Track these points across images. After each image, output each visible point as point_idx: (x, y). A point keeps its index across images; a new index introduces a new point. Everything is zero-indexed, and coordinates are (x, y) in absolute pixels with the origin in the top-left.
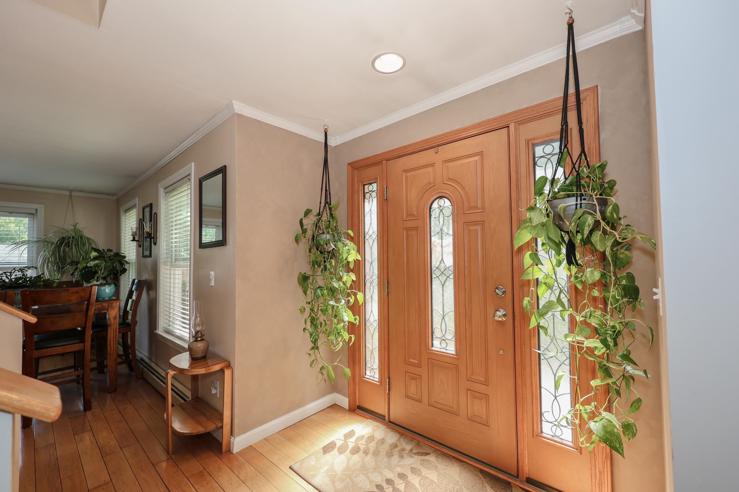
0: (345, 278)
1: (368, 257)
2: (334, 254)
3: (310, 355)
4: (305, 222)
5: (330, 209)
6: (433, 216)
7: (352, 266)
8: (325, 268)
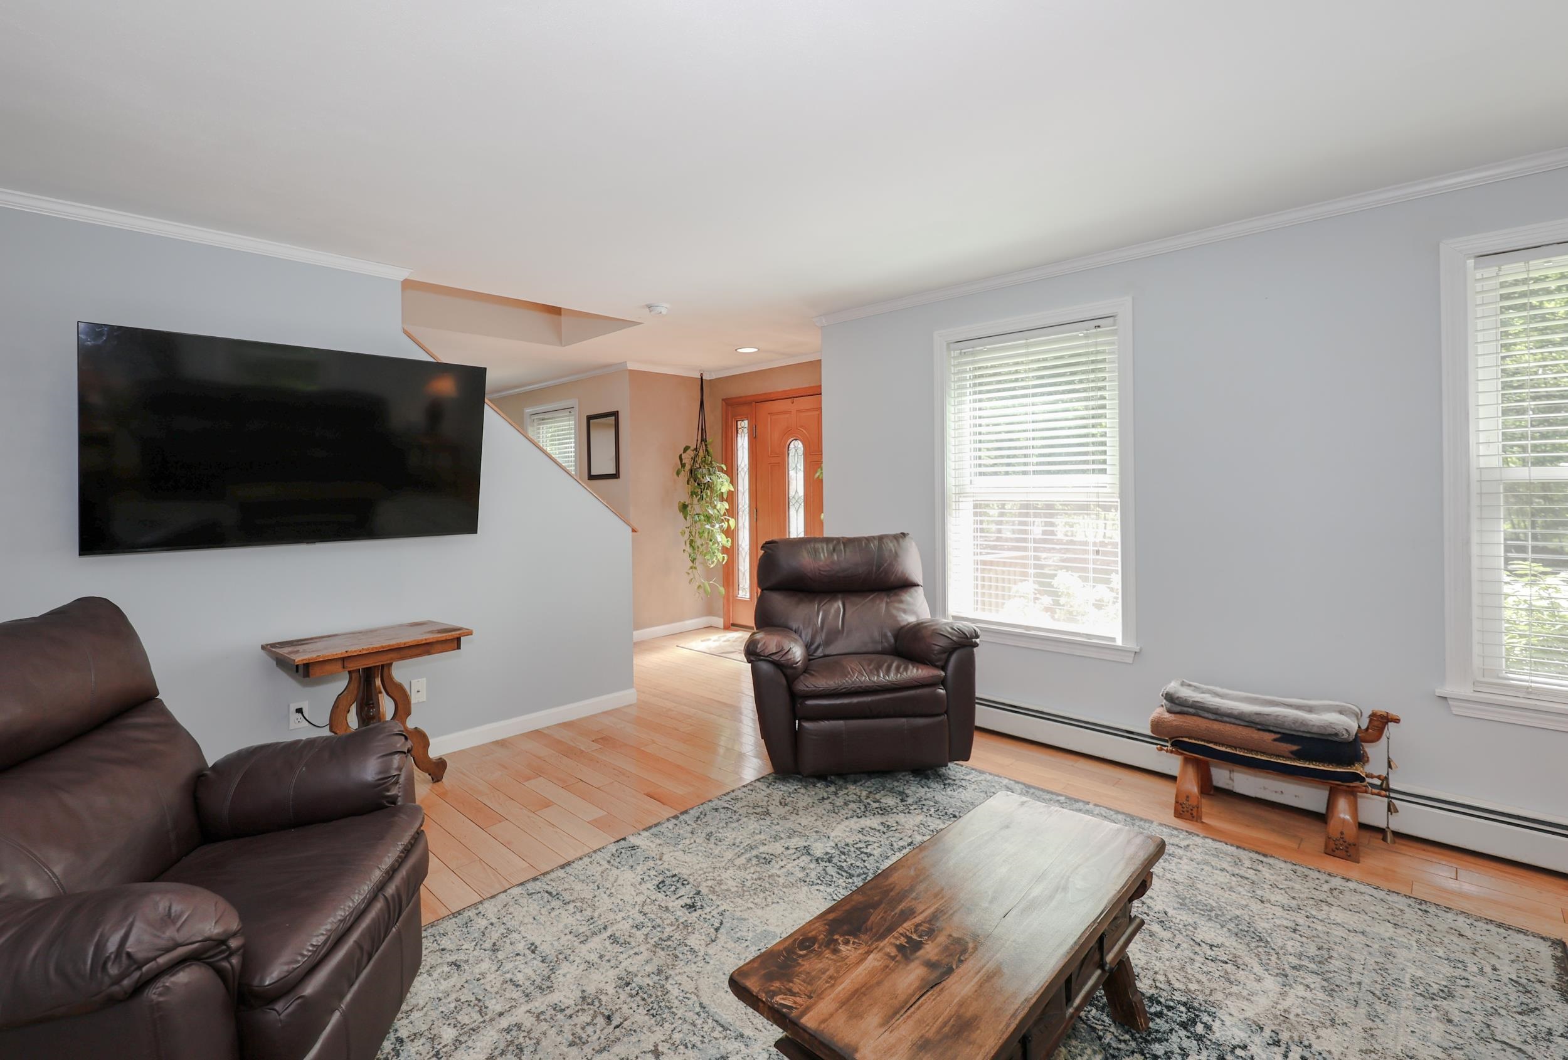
0: (718, 507)
1: (740, 488)
2: (709, 486)
3: (689, 574)
4: (683, 456)
5: (706, 445)
6: (790, 455)
7: (725, 497)
8: (702, 498)
